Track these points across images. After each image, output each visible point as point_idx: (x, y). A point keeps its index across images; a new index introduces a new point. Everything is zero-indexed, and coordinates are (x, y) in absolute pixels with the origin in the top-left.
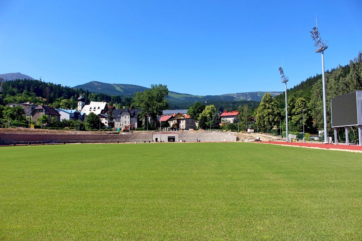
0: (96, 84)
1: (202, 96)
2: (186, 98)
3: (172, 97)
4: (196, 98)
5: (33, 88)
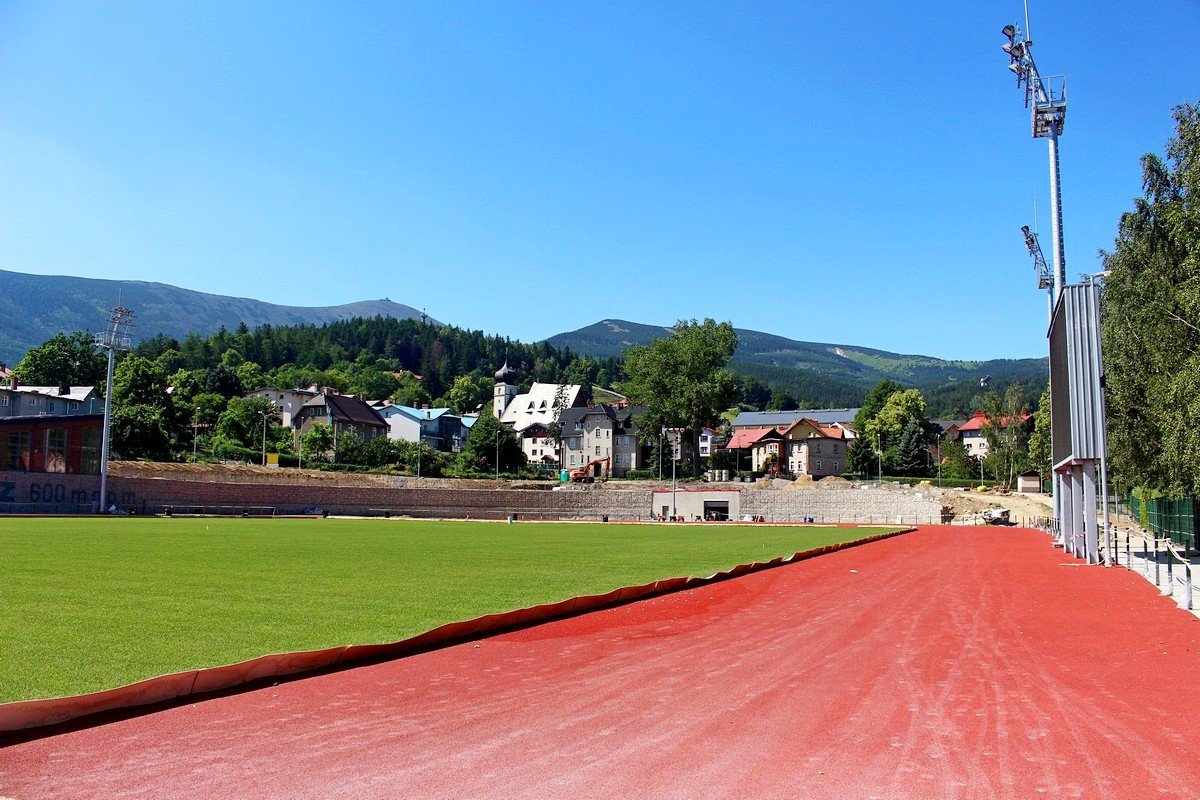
0: (617, 329)
1: (975, 364)
2: (920, 369)
3: (867, 368)
4: (954, 368)
5: (393, 344)
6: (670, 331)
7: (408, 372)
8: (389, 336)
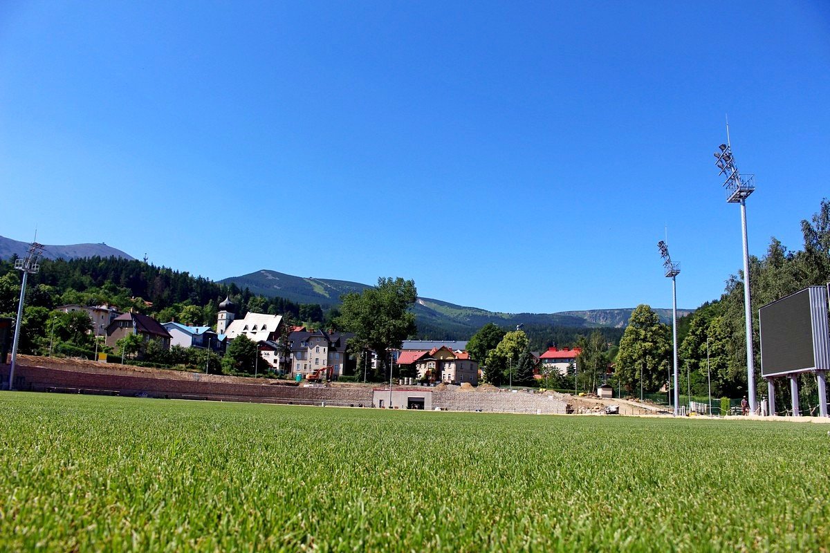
0: (270, 277)
1: (511, 315)
2: (474, 316)
3: (440, 314)
4: (497, 317)
5: (126, 277)
6: (307, 281)
7: (140, 299)
8: (124, 272)
